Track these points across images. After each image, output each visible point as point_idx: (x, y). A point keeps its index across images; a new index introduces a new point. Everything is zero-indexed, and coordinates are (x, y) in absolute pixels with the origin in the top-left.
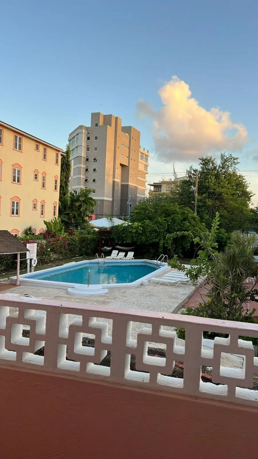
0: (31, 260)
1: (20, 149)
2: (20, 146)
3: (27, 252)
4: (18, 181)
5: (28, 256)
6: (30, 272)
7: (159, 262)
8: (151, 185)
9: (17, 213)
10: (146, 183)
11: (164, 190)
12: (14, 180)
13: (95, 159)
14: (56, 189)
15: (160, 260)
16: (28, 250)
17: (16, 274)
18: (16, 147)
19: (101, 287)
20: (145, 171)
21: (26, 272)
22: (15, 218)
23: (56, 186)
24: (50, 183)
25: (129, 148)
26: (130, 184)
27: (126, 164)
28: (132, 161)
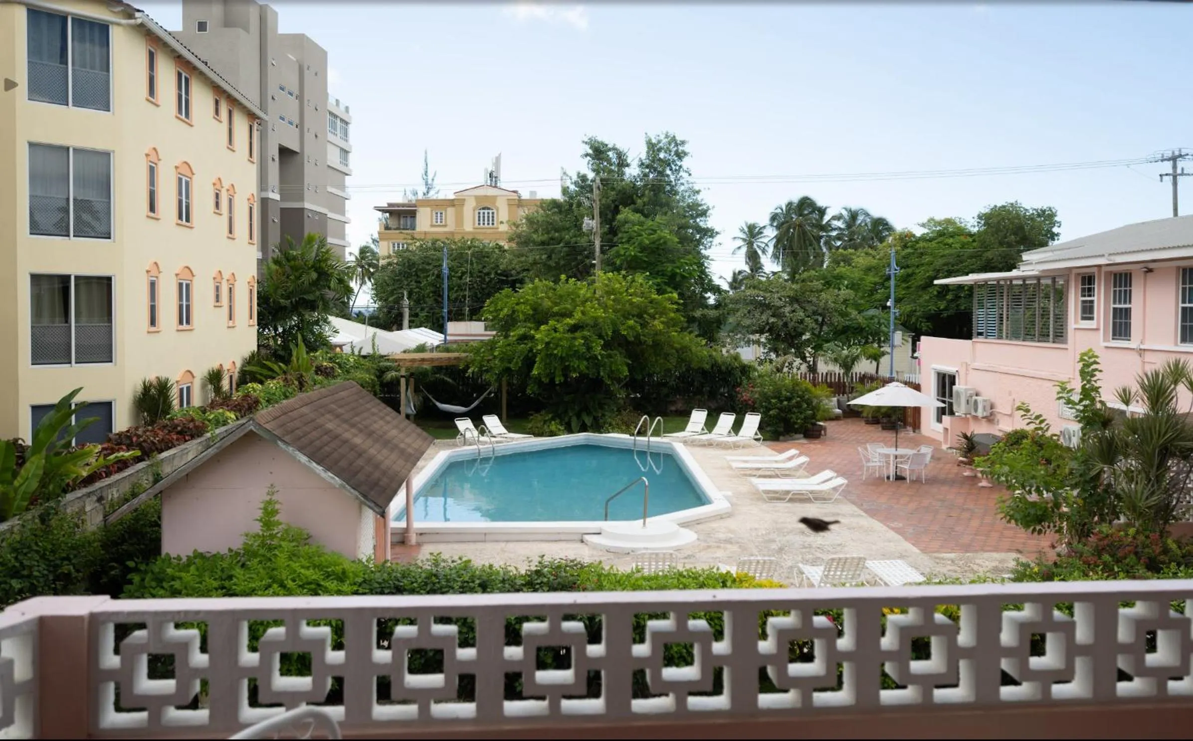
1: (187, 114)
2: (187, 104)
18: (180, 109)
20: (342, 167)
25: (300, 98)
26: (307, 205)
27: (294, 146)
28: (309, 137)
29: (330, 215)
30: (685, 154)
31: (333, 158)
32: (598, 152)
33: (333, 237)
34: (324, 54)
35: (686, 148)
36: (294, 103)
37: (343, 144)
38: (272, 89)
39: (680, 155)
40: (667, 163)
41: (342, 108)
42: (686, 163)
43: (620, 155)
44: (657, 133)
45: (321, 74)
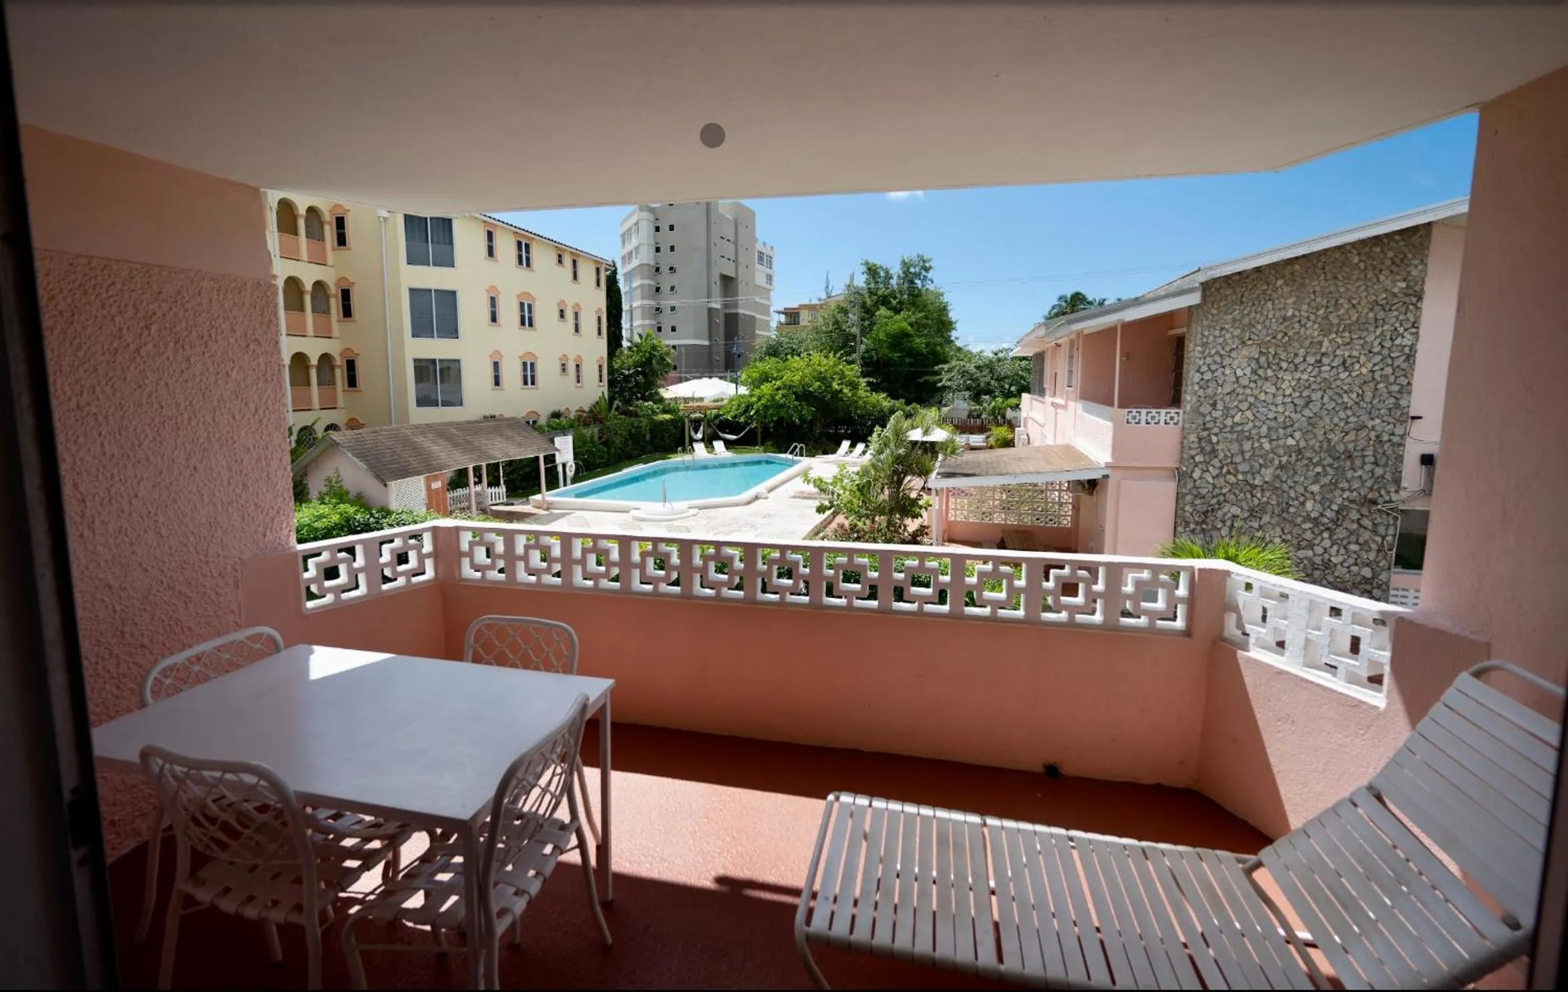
0: (564, 466)
1: (528, 265)
2: (528, 259)
3: (557, 454)
4: (531, 325)
5: (559, 459)
6: (565, 485)
7: (790, 457)
8: (779, 313)
9: (533, 383)
10: (772, 309)
11: (805, 318)
12: (523, 323)
13: (671, 269)
14: (600, 333)
15: (791, 453)
16: (558, 450)
17: (539, 492)
18: (520, 262)
19: (686, 507)
20: (767, 286)
21: (556, 486)
22: (530, 391)
23: (599, 329)
24: (589, 324)
25: (736, 243)
26: (740, 311)
27: (732, 274)
28: (742, 268)
29: (758, 316)
30: (930, 268)
31: (760, 280)
32: (872, 271)
33: (759, 330)
34: (753, 213)
35: (932, 264)
36: (732, 247)
37: (769, 271)
38: (715, 239)
39: (927, 270)
40: (918, 275)
41: (768, 247)
42: (930, 275)
43: (887, 272)
44: (911, 254)
45: (751, 227)
